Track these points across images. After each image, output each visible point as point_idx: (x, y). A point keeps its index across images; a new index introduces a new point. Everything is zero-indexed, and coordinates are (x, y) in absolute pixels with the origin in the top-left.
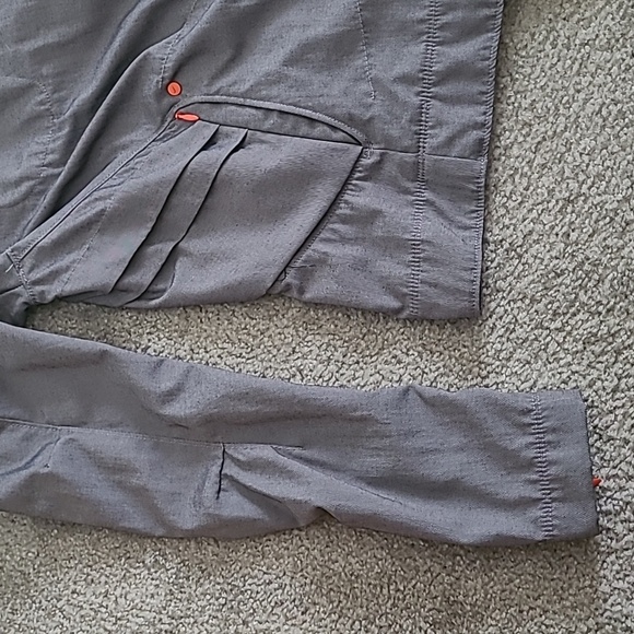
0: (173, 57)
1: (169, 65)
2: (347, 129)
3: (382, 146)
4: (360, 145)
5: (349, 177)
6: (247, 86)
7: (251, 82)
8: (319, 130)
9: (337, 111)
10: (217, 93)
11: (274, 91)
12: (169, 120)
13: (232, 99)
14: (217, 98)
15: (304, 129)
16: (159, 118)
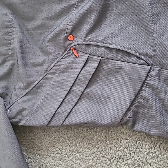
0: (72, 24)
1: (70, 27)
2: (145, 59)
3: (159, 67)
4: (149, 65)
5: (146, 79)
6: (102, 38)
7: (104, 37)
8: (133, 59)
9: (141, 51)
10: (88, 40)
11: (114, 41)
12: (68, 50)
13: (95, 43)
14: (89, 43)
15: (126, 58)
16: (63, 50)
